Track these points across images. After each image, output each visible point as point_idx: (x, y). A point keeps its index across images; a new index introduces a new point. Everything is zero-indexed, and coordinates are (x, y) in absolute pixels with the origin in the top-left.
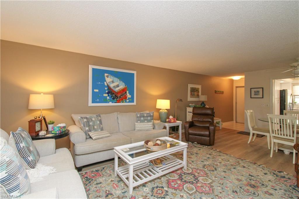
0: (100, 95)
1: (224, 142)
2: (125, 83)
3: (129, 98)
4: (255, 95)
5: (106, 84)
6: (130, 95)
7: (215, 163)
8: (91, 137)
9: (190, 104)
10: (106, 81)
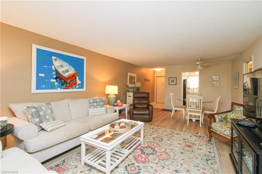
0: (46, 80)
1: (157, 118)
2: (74, 68)
3: (79, 84)
4: (171, 82)
5: (54, 69)
6: (79, 81)
7: (160, 135)
8: (43, 129)
9: (130, 90)
10: (53, 65)
